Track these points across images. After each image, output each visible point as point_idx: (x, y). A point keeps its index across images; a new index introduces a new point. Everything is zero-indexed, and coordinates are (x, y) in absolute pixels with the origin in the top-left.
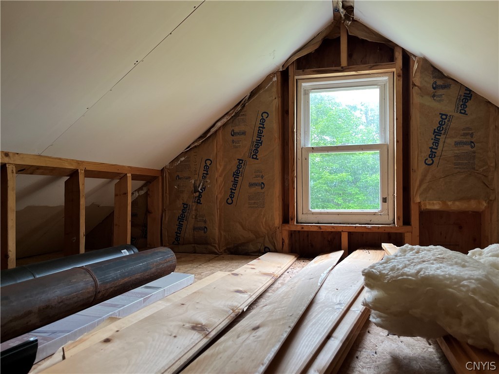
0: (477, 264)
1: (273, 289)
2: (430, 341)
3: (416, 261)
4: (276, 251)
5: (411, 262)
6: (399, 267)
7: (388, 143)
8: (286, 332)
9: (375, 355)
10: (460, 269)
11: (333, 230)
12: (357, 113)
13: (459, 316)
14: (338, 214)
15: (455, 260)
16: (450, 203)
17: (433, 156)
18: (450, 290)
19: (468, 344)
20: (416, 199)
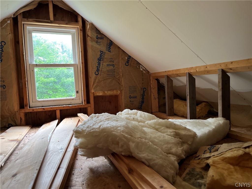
0: (122, 119)
1: (18, 148)
2: (106, 157)
3: (98, 121)
4: (16, 125)
5: (96, 123)
6: (91, 125)
7: (78, 64)
8: (35, 173)
9: (82, 170)
10: (116, 122)
11: (51, 109)
12: (57, 46)
13: (118, 143)
14: (54, 101)
15: (114, 118)
16: (106, 92)
17: (98, 71)
18: (114, 133)
19: (122, 155)
20: (92, 91)
